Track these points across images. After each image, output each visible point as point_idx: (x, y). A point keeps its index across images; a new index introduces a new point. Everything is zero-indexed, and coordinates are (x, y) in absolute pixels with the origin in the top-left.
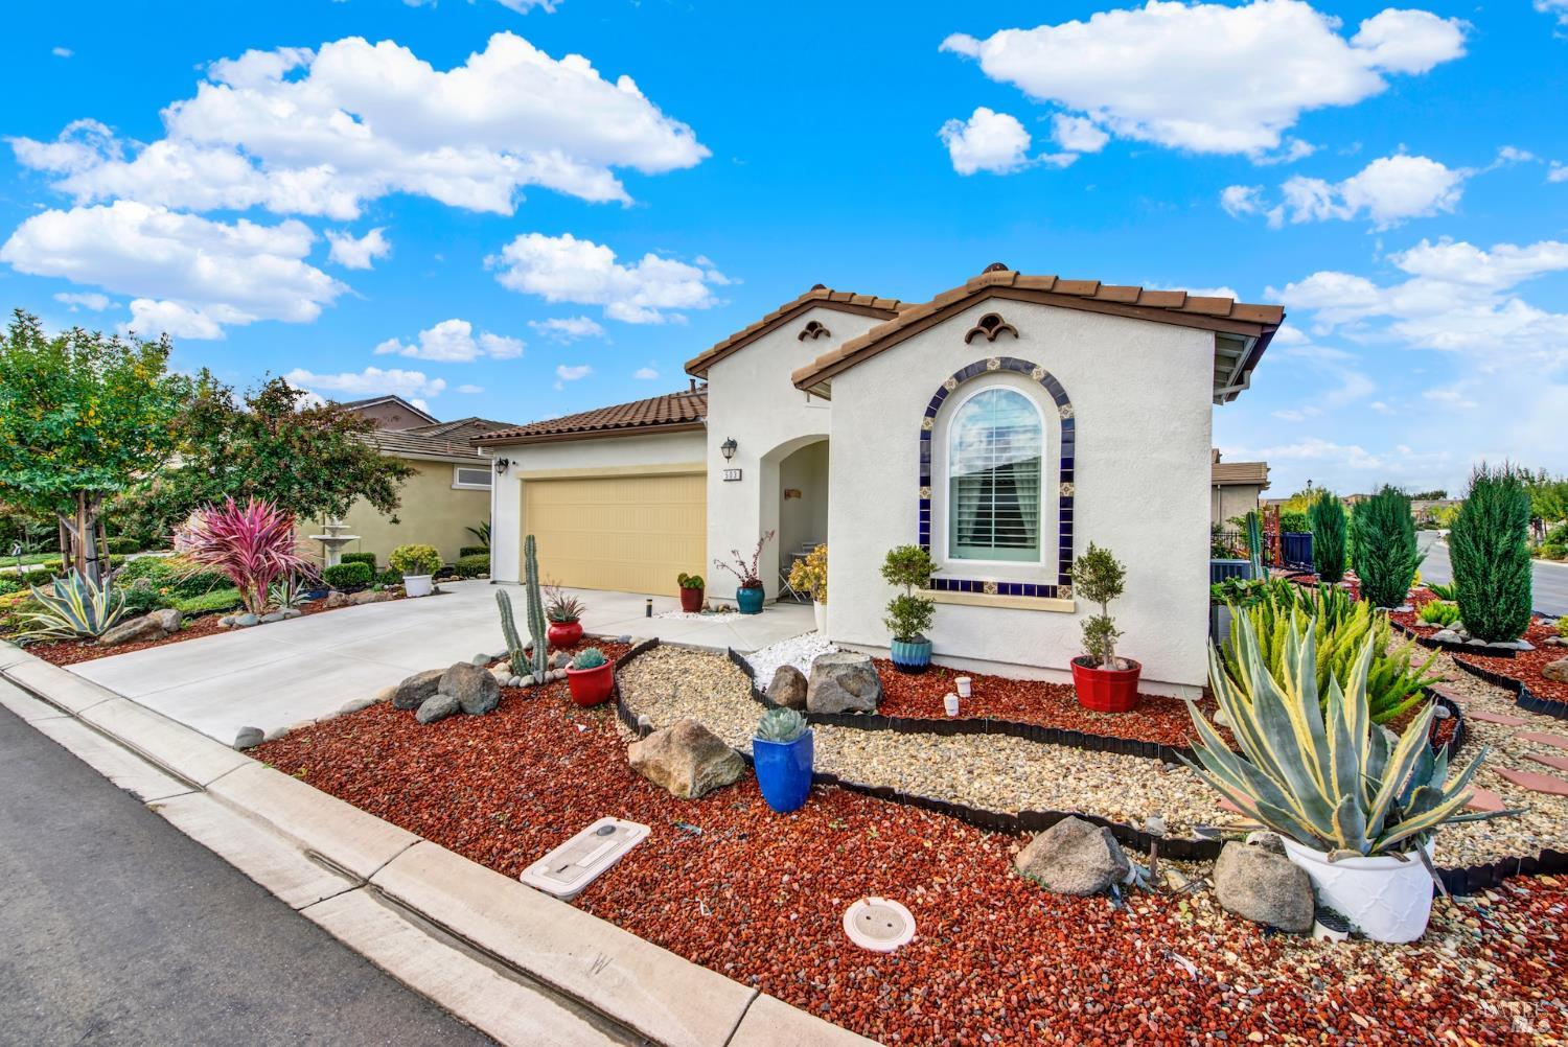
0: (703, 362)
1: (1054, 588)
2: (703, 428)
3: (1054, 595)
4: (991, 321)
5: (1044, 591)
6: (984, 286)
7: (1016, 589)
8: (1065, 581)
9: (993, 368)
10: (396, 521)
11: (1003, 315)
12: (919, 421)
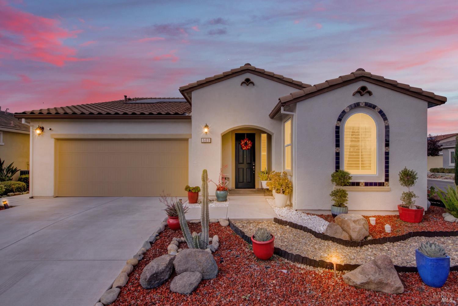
0: (190, 88)
1: (383, 183)
2: (189, 118)
3: (383, 185)
4: (364, 89)
5: (381, 184)
6: (361, 75)
7: (371, 184)
8: (387, 180)
9: (362, 106)
11: (368, 87)
12: (335, 123)
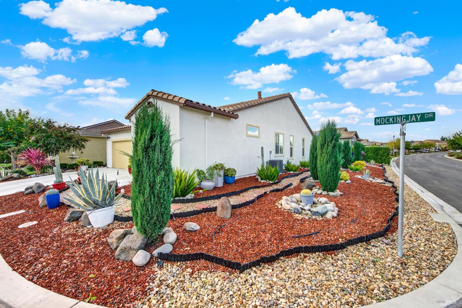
10: (82, 153)
